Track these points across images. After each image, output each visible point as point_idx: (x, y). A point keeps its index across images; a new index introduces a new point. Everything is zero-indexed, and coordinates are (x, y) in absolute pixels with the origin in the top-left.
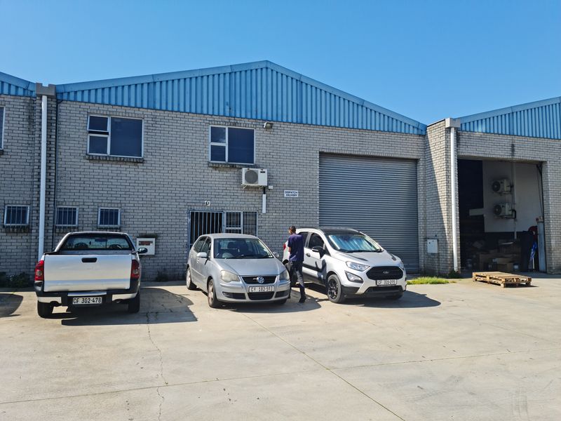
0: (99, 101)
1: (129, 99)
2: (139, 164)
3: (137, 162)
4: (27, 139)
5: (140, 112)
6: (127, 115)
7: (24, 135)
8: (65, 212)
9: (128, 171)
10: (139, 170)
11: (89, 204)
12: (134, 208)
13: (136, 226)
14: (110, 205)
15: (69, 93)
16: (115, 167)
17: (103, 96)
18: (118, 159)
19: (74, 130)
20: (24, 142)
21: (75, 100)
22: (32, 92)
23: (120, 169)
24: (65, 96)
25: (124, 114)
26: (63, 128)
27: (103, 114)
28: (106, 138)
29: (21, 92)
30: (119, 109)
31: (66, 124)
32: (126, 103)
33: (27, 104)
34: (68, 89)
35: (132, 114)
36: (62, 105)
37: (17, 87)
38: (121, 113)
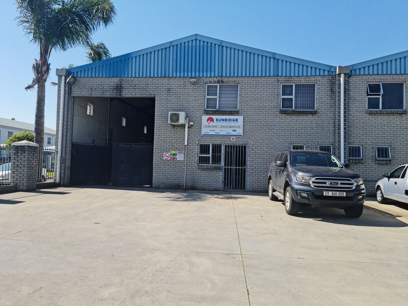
0: (375, 73)
1: (396, 69)
2: (403, 115)
3: (403, 114)
4: (330, 103)
5: (402, 78)
6: (394, 80)
7: (328, 101)
8: (353, 149)
9: (396, 120)
10: (403, 119)
11: (370, 144)
12: (400, 146)
13: (402, 159)
14: (383, 144)
15: (355, 70)
16: (386, 118)
17: (378, 69)
18: (389, 112)
19: (359, 95)
20: (328, 105)
21: (360, 75)
22: (333, 72)
23: (390, 119)
24: (353, 73)
25: (392, 80)
26: (352, 94)
27: (377, 82)
28: (379, 98)
29: (326, 73)
30: (388, 77)
31: (353, 91)
32: (394, 72)
33: (329, 81)
34: (355, 68)
35: (397, 80)
36: (351, 78)
37: (324, 70)
38: (389, 80)
